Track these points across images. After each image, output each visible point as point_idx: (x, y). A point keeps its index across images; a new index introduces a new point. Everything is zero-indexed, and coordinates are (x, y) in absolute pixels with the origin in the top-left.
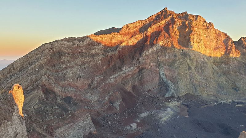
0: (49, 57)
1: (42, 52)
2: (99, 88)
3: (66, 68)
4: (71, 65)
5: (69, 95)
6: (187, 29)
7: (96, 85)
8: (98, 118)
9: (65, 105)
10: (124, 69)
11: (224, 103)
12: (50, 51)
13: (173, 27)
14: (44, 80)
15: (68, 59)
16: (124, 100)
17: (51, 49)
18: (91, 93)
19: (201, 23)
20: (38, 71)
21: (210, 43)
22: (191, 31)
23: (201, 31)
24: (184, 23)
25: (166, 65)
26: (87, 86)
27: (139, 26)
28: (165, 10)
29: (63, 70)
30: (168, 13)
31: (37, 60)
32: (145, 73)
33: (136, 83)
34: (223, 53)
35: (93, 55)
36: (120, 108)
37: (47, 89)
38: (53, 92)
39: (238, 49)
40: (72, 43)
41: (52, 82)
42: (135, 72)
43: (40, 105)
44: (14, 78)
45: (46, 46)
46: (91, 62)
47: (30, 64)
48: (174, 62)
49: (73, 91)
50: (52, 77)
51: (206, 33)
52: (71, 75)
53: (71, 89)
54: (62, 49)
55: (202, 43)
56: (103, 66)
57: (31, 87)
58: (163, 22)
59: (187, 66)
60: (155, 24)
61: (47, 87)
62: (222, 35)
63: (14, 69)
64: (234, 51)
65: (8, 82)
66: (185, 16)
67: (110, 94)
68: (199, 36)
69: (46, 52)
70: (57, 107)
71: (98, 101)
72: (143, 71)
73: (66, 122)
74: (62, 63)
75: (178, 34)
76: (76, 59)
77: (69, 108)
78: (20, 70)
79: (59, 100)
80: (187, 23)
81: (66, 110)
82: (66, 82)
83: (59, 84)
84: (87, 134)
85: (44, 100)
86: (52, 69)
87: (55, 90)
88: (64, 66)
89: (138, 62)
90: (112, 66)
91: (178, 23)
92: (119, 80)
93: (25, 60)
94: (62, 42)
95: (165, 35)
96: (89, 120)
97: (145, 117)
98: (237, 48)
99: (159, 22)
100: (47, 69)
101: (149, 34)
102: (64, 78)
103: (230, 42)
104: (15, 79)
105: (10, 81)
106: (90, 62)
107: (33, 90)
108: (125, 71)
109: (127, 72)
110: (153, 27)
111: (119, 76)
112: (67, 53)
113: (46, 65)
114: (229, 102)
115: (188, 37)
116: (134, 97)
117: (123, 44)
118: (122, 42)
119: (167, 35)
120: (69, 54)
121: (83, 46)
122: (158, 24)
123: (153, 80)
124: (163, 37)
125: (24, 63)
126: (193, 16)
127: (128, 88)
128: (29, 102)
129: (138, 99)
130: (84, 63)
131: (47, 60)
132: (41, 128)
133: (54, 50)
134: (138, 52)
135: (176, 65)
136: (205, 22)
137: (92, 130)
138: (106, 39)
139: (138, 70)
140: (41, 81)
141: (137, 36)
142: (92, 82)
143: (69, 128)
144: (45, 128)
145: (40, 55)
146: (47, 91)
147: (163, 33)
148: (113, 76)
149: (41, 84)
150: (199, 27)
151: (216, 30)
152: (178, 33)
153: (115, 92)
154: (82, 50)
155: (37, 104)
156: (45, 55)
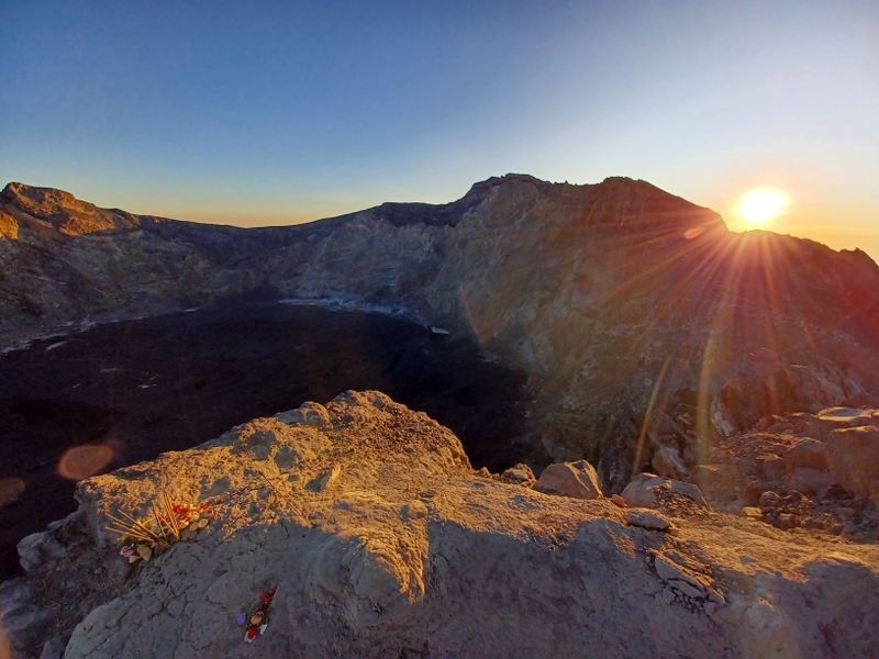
39: (8, 213)
114: (23, 347)
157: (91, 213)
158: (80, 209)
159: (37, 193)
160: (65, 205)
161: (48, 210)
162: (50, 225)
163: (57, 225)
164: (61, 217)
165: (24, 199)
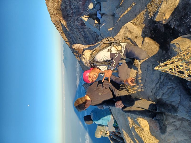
0: (62, 18)
3: (70, 6)
4: (68, 2)
12: (56, 17)
29: (72, 9)
31: (64, 26)
45: (53, 19)
47: (66, 31)
52: (76, 3)
57: (82, 32)
74: (66, 8)
78: (70, 38)
82: (81, 7)
83: (82, 13)
86: (71, 16)
94: (50, 6)
100: (70, 20)
102: (77, 8)
140: (79, 26)
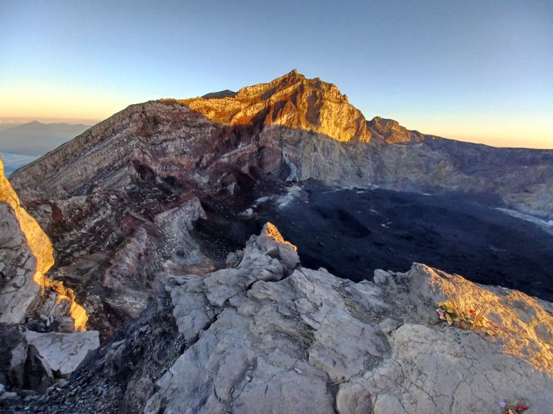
0: (141, 125)
1: (130, 117)
2: (209, 169)
3: (165, 141)
4: (172, 137)
5: (172, 175)
6: (318, 101)
7: (205, 165)
8: (208, 203)
9: (167, 186)
10: (240, 147)
11: (346, 189)
12: (141, 115)
13: (301, 97)
14: (136, 154)
15: (167, 128)
16: (239, 183)
17: (143, 112)
18: (199, 174)
19: (335, 94)
20: (127, 142)
21: (341, 121)
22: (321, 105)
23: (333, 105)
24: (314, 93)
25: (290, 145)
26: (194, 165)
27: (260, 91)
28: (293, 73)
29: (161, 143)
30: (297, 78)
31: (124, 127)
32: (265, 152)
33: (255, 165)
34: (353, 134)
35: (201, 126)
36: (234, 192)
37: (141, 166)
38: (151, 170)
39: (370, 131)
40: (171, 108)
41: (147, 158)
42: (254, 151)
43: (133, 186)
44: (94, 150)
45: (135, 107)
46: (199, 135)
47: (114, 132)
48: (299, 141)
49: (177, 170)
50: (147, 151)
51: (339, 109)
52: (173, 150)
53: (174, 168)
54: (159, 114)
55: (333, 121)
56: (214, 141)
57: (120, 162)
58: (290, 89)
59: (313, 147)
60: (280, 90)
61: (141, 163)
62: (355, 113)
63: (93, 137)
64: (365, 132)
65: (87, 154)
66: (317, 84)
67: (223, 175)
68: (330, 111)
69: (136, 116)
70: (156, 189)
71: (209, 183)
72: (263, 150)
73: (169, 206)
74: (160, 133)
75: (306, 107)
76: (179, 129)
77: (173, 191)
78: (102, 140)
79: (159, 180)
80: (318, 93)
81: (169, 193)
82: (167, 158)
83: (158, 160)
84: (196, 219)
85: (138, 179)
86: (147, 141)
87: (153, 167)
88: (163, 138)
89: (257, 139)
90: (226, 141)
91: (308, 92)
92: (234, 159)
93: (107, 126)
94: (158, 105)
95: (291, 108)
96: (198, 204)
97: (262, 203)
98: (368, 129)
99: (285, 89)
100: (140, 140)
101: (272, 103)
102: (164, 153)
103: (362, 122)
104: (96, 151)
105: (89, 153)
106: (197, 134)
107: (122, 166)
108: (242, 148)
109: (244, 150)
110: (278, 94)
111: (234, 154)
112: (165, 120)
113: (138, 134)
114: (350, 189)
115: (317, 112)
116: (252, 180)
117: (240, 115)
118: (238, 111)
119: (294, 107)
120: (169, 122)
121: (187, 113)
122: (285, 91)
123: (274, 161)
124: (289, 109)
125: (106, 130)
126: (326, 84)
127: (245, 169)
128: (118, 181)
129: (256, 182)
130: (189, 136)
131: (139, 128)
132: (137, 212)
133: (148, 115)
134: (258, 126)
135: (301, 145)
136: (339, 93)
137: (202, 215)
138: (217, 105)
139: (256, 149)
140: (133, 155)
141: (258, 105)
142: (201, 160)
143: (174, 213)
144: (142, 212)
145: (127, 121)
146: (142, 169)
147: (289, 103)
148: (226, 155)
149: (133, 159)
150: (332, 100)
151: (350, 105)
152: (307, 105)
153: (229, 174)
154: (186, 118)
155: (129, 184)
156: (135, 121)
157: (402, 133)
158: (398, 130)
159: (384, 122)
160: (393, 128)
161: (385, 130)
162: (383, 138)
163: (385, 138)
164: (389, 134)
165: (378, 124)
